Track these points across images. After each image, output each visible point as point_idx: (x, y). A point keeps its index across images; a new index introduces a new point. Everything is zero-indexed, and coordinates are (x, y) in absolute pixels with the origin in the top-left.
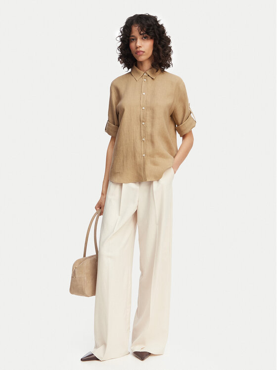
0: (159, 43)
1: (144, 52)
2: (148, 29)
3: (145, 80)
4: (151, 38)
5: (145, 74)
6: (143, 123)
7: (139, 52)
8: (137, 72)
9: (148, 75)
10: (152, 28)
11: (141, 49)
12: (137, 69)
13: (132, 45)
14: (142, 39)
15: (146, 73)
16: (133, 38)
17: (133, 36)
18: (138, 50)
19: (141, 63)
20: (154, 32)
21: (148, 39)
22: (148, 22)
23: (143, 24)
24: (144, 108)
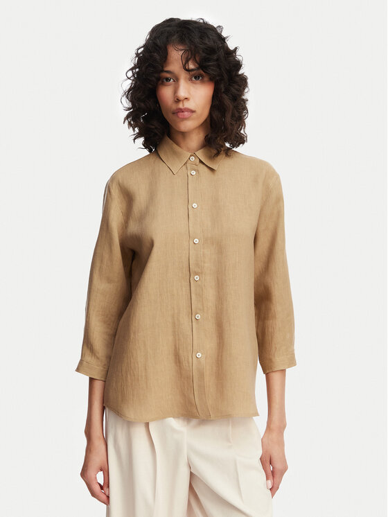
0: (227, 91)
1: (193, 112)
2: (206, 60)
3: (194, 173)
4: (211, 79)
5: (193, 159)
6: (197, 278)
7: (182, 111)
8: (175, 153)
9: (201, 162)
10: (215, 57)
11: (187, 105)
12: (175, 146)
13: (166, 93)
14: (190, 79)
15: (196, 156)
16: (168, 75)
17: (168, 72)
18: (181, 106)
19: (184, 134)
20: (219, 66)
21: (203, 82)
22: (207, 42)
23: (196, 47)
24: (196, 241)
